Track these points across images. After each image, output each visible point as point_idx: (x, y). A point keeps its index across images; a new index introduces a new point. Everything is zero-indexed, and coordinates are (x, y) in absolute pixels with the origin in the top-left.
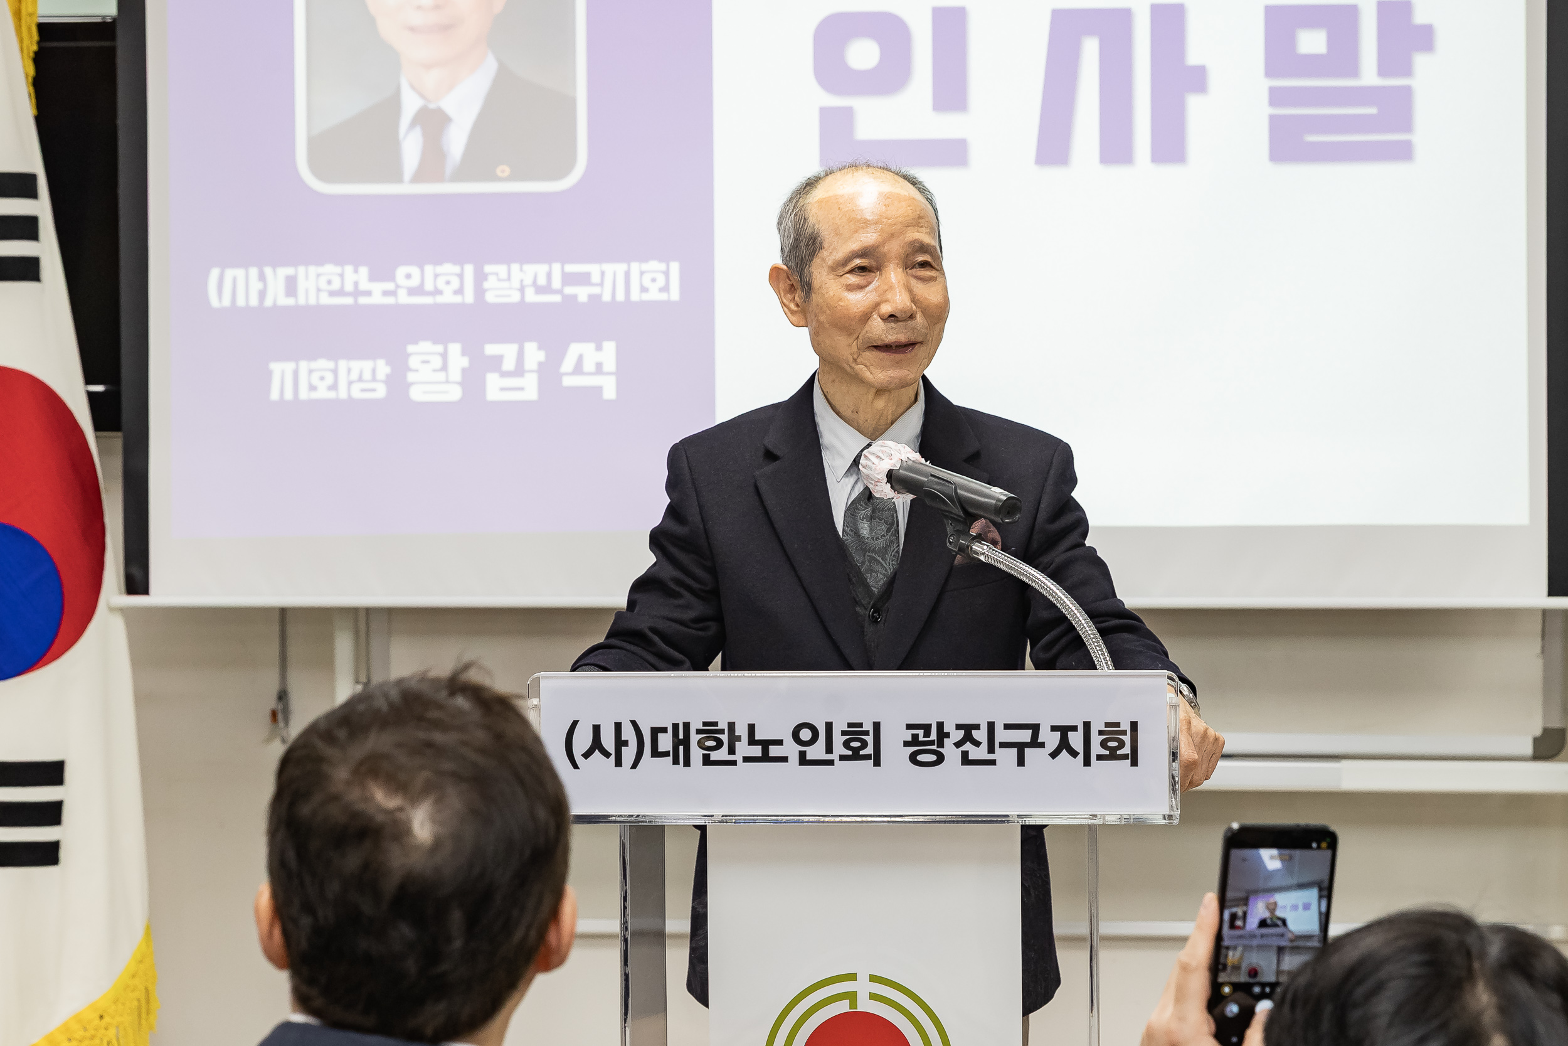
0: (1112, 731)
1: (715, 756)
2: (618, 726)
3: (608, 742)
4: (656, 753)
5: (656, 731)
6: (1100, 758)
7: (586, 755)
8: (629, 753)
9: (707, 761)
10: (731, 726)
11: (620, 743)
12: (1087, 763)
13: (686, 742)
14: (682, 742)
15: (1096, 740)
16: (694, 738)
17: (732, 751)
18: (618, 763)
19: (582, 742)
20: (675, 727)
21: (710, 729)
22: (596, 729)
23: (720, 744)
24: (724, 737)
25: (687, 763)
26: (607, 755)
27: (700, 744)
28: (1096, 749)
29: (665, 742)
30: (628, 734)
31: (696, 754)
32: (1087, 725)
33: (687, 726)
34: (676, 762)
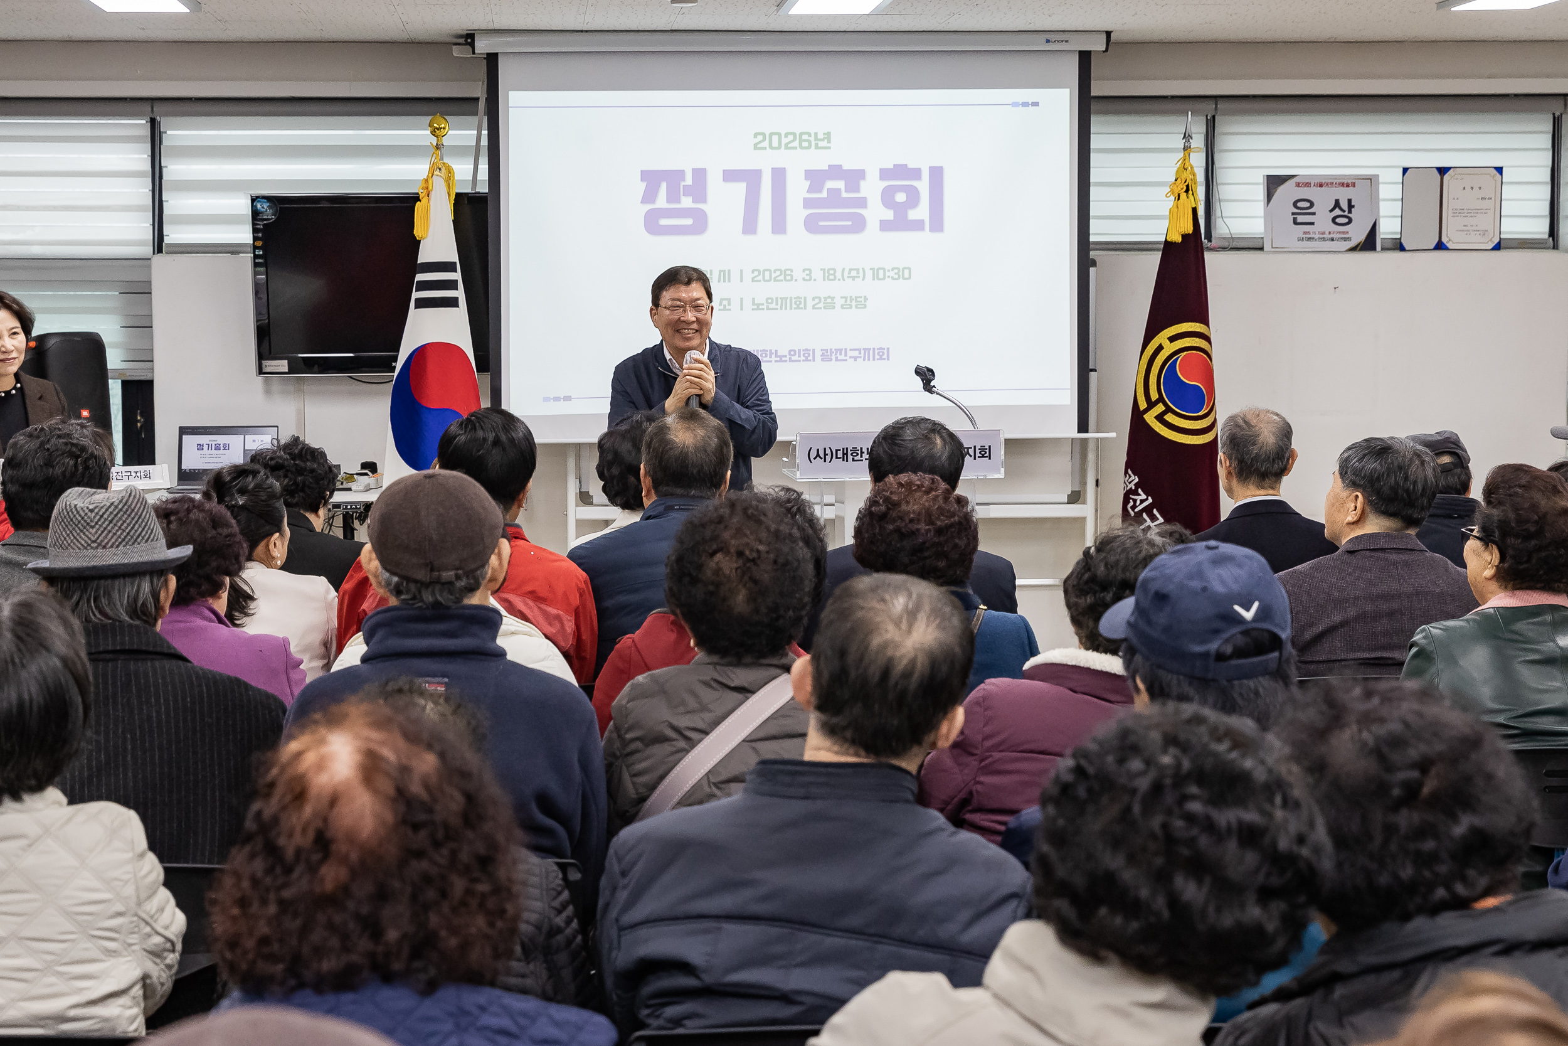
0: (983, 449)
1: (856, 458)
2: (825, 449)
3: (822, 454)
4: (837, 458)
5: (837, 451)
6: (979, 457)
7: (815, 459)
8: (828, 458)
9: (853, 460)
10: (861, 448)
11: (825, 455)
12: (975, 459)
13: (847, 454)
14: (845, 454)
15: (978, 451)
16: (849, 453)
17: (861, 457)
18: (825, 461)
19: (813, 454)
20: (843, 449)
21: (854, 450)
22: (818, 450)
23: (858, 454)
24: (859, 452)
25: (847, 461)
26: (821, 458)
27: (852, 454)
28: (978, 454)
29: (840, 454)
30: (828, 451)
31: (850, 457)
32: (975, 447)
33: (847, 449)
34: (843, 460)
